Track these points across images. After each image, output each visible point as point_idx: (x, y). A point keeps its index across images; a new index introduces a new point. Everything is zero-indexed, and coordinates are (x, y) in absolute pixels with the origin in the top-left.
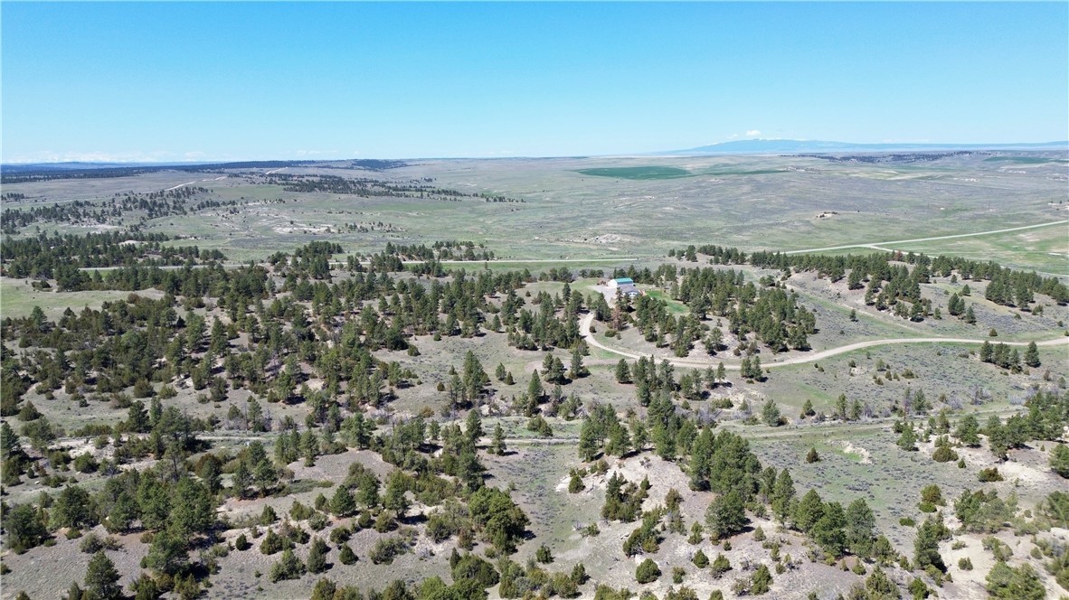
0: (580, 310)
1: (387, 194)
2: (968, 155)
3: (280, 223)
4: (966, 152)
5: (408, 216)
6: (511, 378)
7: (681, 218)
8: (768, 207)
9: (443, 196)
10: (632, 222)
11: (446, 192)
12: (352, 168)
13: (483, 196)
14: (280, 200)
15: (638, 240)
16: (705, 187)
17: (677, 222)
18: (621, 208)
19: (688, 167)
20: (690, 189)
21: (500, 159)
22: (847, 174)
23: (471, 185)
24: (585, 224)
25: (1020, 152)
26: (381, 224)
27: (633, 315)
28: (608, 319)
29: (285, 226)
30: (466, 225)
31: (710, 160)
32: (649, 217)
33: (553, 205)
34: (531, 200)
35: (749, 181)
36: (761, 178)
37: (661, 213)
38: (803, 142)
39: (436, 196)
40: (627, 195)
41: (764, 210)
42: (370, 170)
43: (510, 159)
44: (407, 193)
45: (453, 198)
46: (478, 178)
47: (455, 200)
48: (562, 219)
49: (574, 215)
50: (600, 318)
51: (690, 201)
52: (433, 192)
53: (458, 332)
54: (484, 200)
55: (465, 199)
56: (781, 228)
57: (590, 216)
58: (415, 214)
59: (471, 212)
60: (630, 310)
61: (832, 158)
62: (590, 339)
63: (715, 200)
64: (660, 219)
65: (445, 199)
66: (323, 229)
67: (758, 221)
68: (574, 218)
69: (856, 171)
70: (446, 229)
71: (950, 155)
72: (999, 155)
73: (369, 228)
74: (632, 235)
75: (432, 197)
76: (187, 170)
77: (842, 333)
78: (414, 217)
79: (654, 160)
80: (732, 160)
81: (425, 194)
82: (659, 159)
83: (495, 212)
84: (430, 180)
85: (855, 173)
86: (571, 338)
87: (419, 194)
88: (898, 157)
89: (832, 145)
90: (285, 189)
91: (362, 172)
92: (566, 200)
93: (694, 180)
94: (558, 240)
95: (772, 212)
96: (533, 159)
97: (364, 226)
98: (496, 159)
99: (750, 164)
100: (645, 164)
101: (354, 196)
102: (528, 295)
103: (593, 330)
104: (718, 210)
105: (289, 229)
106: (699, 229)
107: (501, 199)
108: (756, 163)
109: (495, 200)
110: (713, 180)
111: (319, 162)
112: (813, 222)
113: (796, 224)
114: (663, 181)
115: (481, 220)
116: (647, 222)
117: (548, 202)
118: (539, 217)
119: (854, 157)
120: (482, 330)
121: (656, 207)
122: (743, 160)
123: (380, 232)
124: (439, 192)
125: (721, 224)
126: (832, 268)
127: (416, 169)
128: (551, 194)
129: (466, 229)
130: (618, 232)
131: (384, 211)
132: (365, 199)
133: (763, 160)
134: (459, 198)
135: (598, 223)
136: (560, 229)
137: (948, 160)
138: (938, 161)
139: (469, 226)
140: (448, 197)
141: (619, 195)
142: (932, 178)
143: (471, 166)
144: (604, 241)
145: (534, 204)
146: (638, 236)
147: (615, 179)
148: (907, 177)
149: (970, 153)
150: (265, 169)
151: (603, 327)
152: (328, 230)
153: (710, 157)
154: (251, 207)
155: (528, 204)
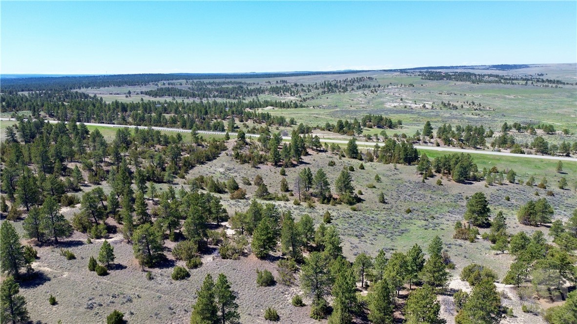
1: (496, 82)
5: (505, 98)
9: (547, 84)
11: (551, 82)
14: (411, 85)
26: (473, 103)
29: (395, 102)
30: (559, 108)
39: (539, 84)
44: (515, 82)
45: (554, 85)
47: (557, 87)
52: (539, 81)
55: (566, 87)
59: (568, 97)
65: (547, 86)
66: (421, 106)
70: (536, 110)
73: (459, 106)
75: (535, 84)
78: (512, 99)
84: (542, 75)
87: (524, 82)
90: (422, 79)
97: (457, 104)
105: (396, 104)
124: (544, 82)
129: (557, 111)
131: (485, 94)
132: (474, 85)
134: (560, 86)
139: (562, 108)
140: (550, 85)
152: (424, 106)
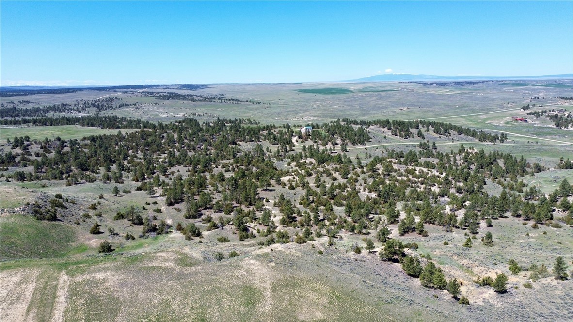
0: (293, 136)
1: (204, 101)
2: (491, 82)
3: (161, 112)
4: (491, 81)
5: (217, 110)
6: (271, 151)
7: (341, 111)
8: (381, 106)
9: (232, 102)
10: (319, 112)
11: (233, 100)
12: (180, 89)
13: (250, 102)
14: (156, 103)
15: (320, 119)
16: (356, 98)
17: (339, 112)
18: (315, 106)
19: (352, 88)
20: (348, 98)
21: (256, 84)
22: (426, 92)
23: (243, 97)
24: (298, 113)
25: (517, 81)
26: (206, 113)
27: (311, 137)
28: (302, 138)
29: (164, 114)
31: (364, 85)
32: (327, 110)
33: (284, 106)
34: (274, 104)
35: (376, 95)
36: (383, 93)
37: (332, 108)
38: (416, 75)
40: (319, 101)
41: (379, 107)
42: (190, 90)
43: (262, 84)
44: (214, 100)
46: (247, 94)
47: (238, 103)
48: (288, 111)
49: (293, 109)
50: (299, 138)
51: (346, 104)
52: (227, 100)
53: (253, 141)
54: (252, 103)
55: (242, 103)
56: (382, 114)
57: (301, 110)
58: (220, 110)
59: (246, 109)
60: (310, 135)
61: (424, 84)
62: (296, 143)
63: (358, 103)
64: (332, 111)
65: (233, 103)
66: (181, 115)
67: (374, 112)
68: (293, 111)
69: (431, 90)
70: (237, 115)
71: (483, 82)
72: (507, 82)
73: (202, 115)
74: (318, 117)
76: (98, 90)
77: (379, 141)
79: (335, 85)
80: (374, 85)
81: (223, 101)
82: (338, 84)
83: (257, 109)
84: (223, 95)
85: (429, 91)
86: (290, 142)
87: (220, 101)
88: (458, 83)
89: (431, 77)
90: (156, 99)
91: (186, 91)
92: (290, 104)
93: (352, 94)
94: (286, 119)
95: (381, 108)
96: (274, 84)
97: (200, 114)
98: (254, 84)
99: (383, 87)
100: (331, 87)
101: (190, 102)
102: (275, 132)
103: (297, 141)
104: (358, 107)
105: (166, 115)
106: (348, 115)
107: (259, 103)
108: (386, 86)
109: (257, 104)
110: (361, 94)
111: (162, 86)
112: (397, 112)
113: (389, 112)
114: (338, 95)
115: (251, 112)
116: (325, 112)
117: (282, 104)
118: (278, 110)
119: (436, 83)
120: (261, 140)
121: (331, 106)
122: (380, 85)
123: (207, 116)
124: (229, 100)
125: (357, 112)
126: (385, 124)
127: (214, 89)
128: (283, 101)
129: (246, 115)
130: (312, 116)
131: (206, 108)
132: (195, 103)
133: (390, 85)
134: (239, 103)
135: (304, 112)
136: (287, 115)
137: (481, 85)
138: (475, 86)
140: (234, 102)
141: (315, 101)
142: (463, 93)
143: (242, 88)
144: (306, 120)
145: (275, 105)
146: (320, 117)
147: (314, 94)
148: (453, 93)
149: (493, 81)
150: (137, 89)
151: (300, 140)
153: (364, 83)
154: (143, 106)
155: (272, 105)
